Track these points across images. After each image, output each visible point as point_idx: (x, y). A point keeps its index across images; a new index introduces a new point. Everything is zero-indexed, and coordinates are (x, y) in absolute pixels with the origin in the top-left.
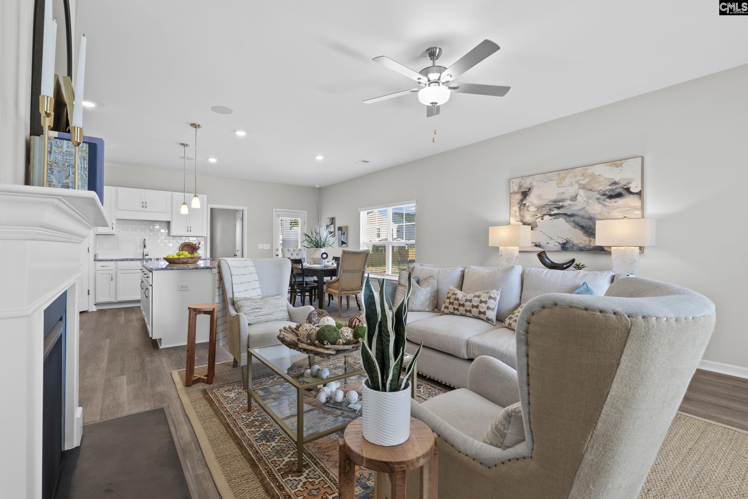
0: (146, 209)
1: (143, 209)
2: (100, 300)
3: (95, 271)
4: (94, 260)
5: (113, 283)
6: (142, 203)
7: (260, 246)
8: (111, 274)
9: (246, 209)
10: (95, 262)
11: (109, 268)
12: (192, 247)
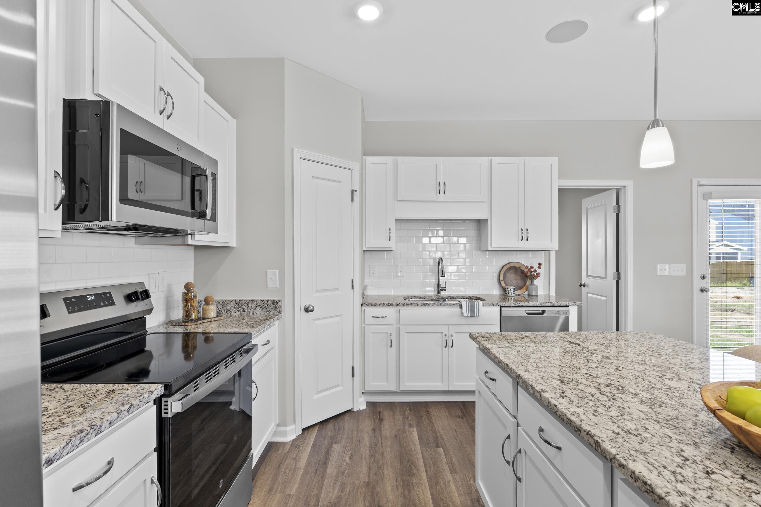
0: (445, 198)
1: (439, 197)
2: (374, 385)
3: (363, 326)
4: (362, 304)
5: (392, 351)
6: (438, 184)
7: (664, 270)
8: (389, 333)
9: (629, 184)
10: (363, 308)
11: (385, 321)
12: (523, 272)
